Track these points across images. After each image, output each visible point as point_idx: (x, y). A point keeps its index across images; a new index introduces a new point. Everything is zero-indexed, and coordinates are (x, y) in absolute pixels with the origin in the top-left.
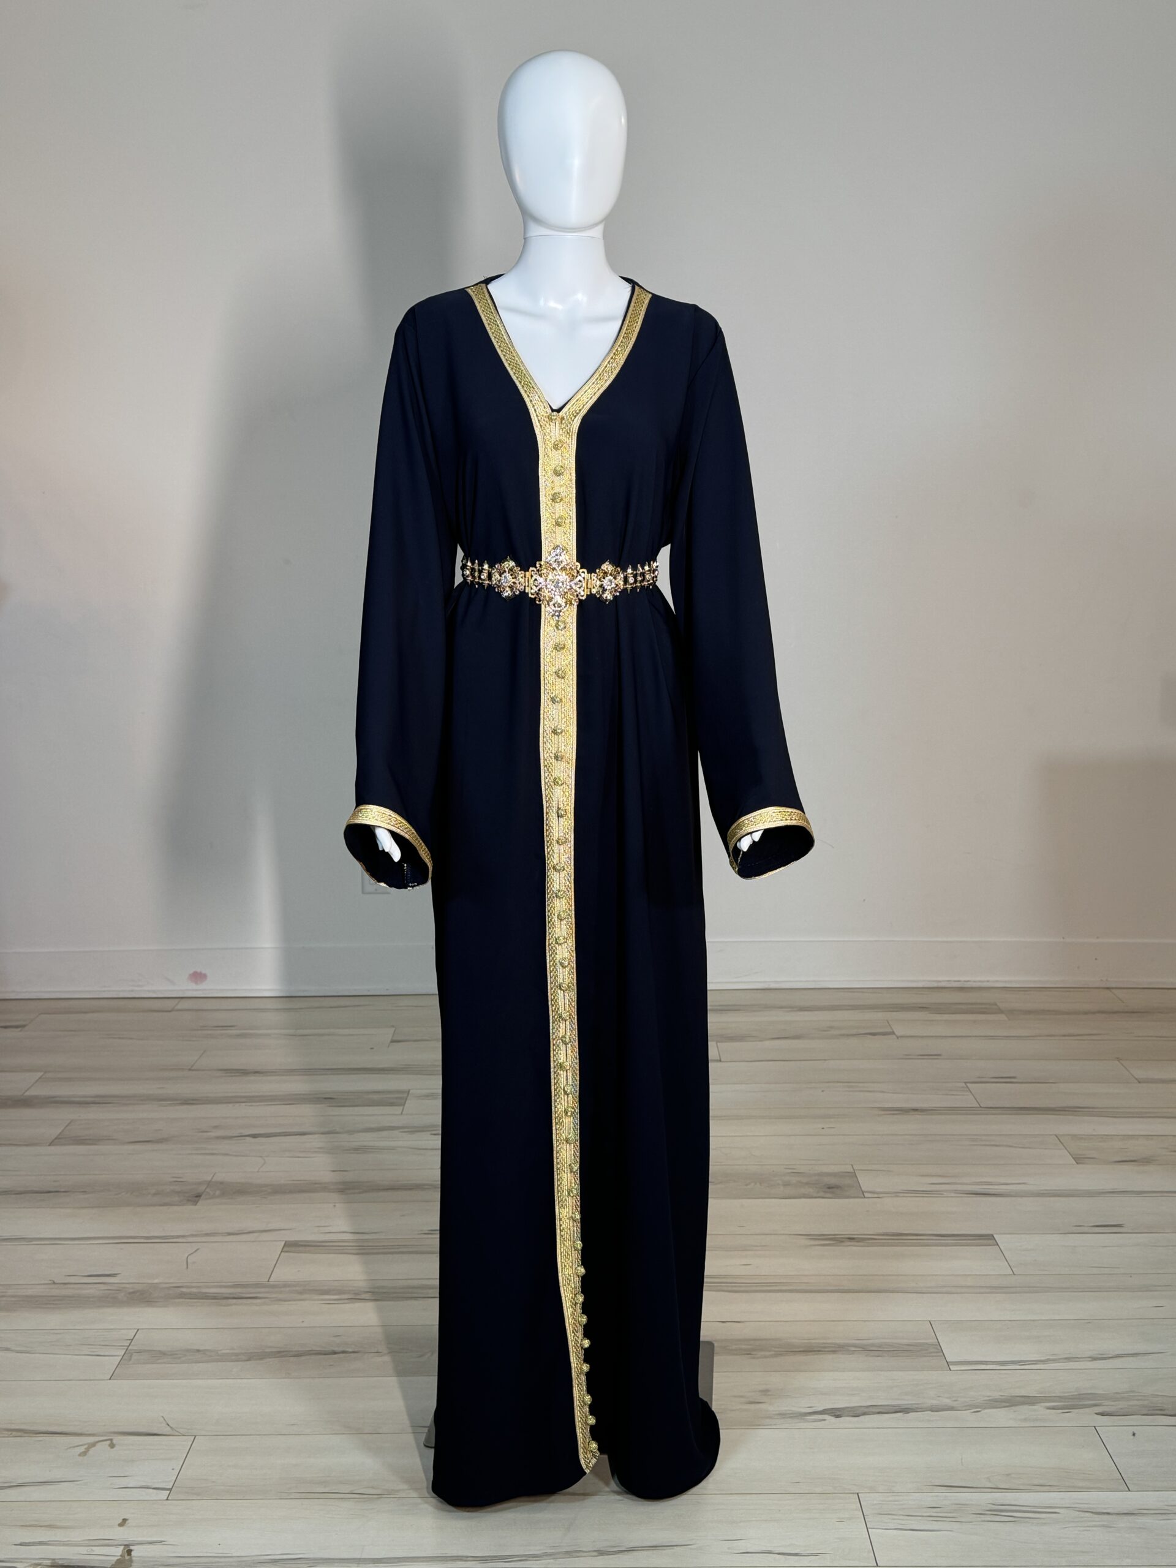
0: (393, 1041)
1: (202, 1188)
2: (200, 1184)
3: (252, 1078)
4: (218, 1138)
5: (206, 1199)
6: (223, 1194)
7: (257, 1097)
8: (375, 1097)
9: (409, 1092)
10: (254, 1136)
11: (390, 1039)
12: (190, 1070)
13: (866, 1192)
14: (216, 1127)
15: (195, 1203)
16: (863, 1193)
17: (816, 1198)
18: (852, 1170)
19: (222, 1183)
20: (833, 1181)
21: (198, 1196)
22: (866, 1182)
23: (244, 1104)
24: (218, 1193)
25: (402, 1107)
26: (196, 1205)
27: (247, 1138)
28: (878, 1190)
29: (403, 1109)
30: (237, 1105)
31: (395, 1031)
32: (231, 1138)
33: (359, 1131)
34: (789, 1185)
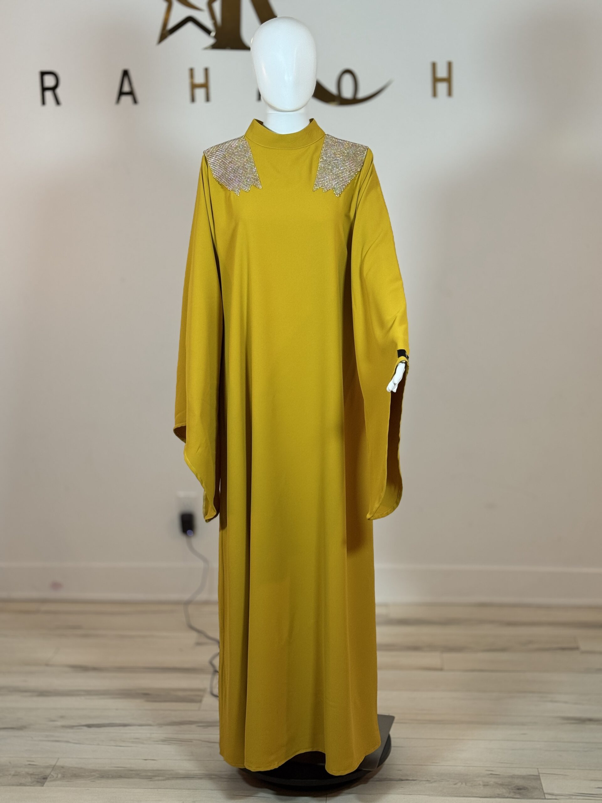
0: (197, 645)
1: (48, 771)
2: (47, 767)
3: (91, 674)
4: (64, 727)
5: (51, 781)
6: (64, 777)
8: (180, 694)
10: (89, 726)
11: (194, 642)
12: (47, 665)
13: (547, 794)
14: (62, 717)
15: (42, 784)
16: (544, 794)
17: (507, 798)
18: (536, 774)
19: (63, 767)
20: (520, 783)
21: (45, 778)
22: (547, 785)
23: (83, 697)
24: (60, 776)
26: (43, 786)
27: (85, 728)
28: (556, 792)
29: (201, 704)
30: (79, 697)
32: (72, 727)
33: (165, 725)
34: (487, 785)
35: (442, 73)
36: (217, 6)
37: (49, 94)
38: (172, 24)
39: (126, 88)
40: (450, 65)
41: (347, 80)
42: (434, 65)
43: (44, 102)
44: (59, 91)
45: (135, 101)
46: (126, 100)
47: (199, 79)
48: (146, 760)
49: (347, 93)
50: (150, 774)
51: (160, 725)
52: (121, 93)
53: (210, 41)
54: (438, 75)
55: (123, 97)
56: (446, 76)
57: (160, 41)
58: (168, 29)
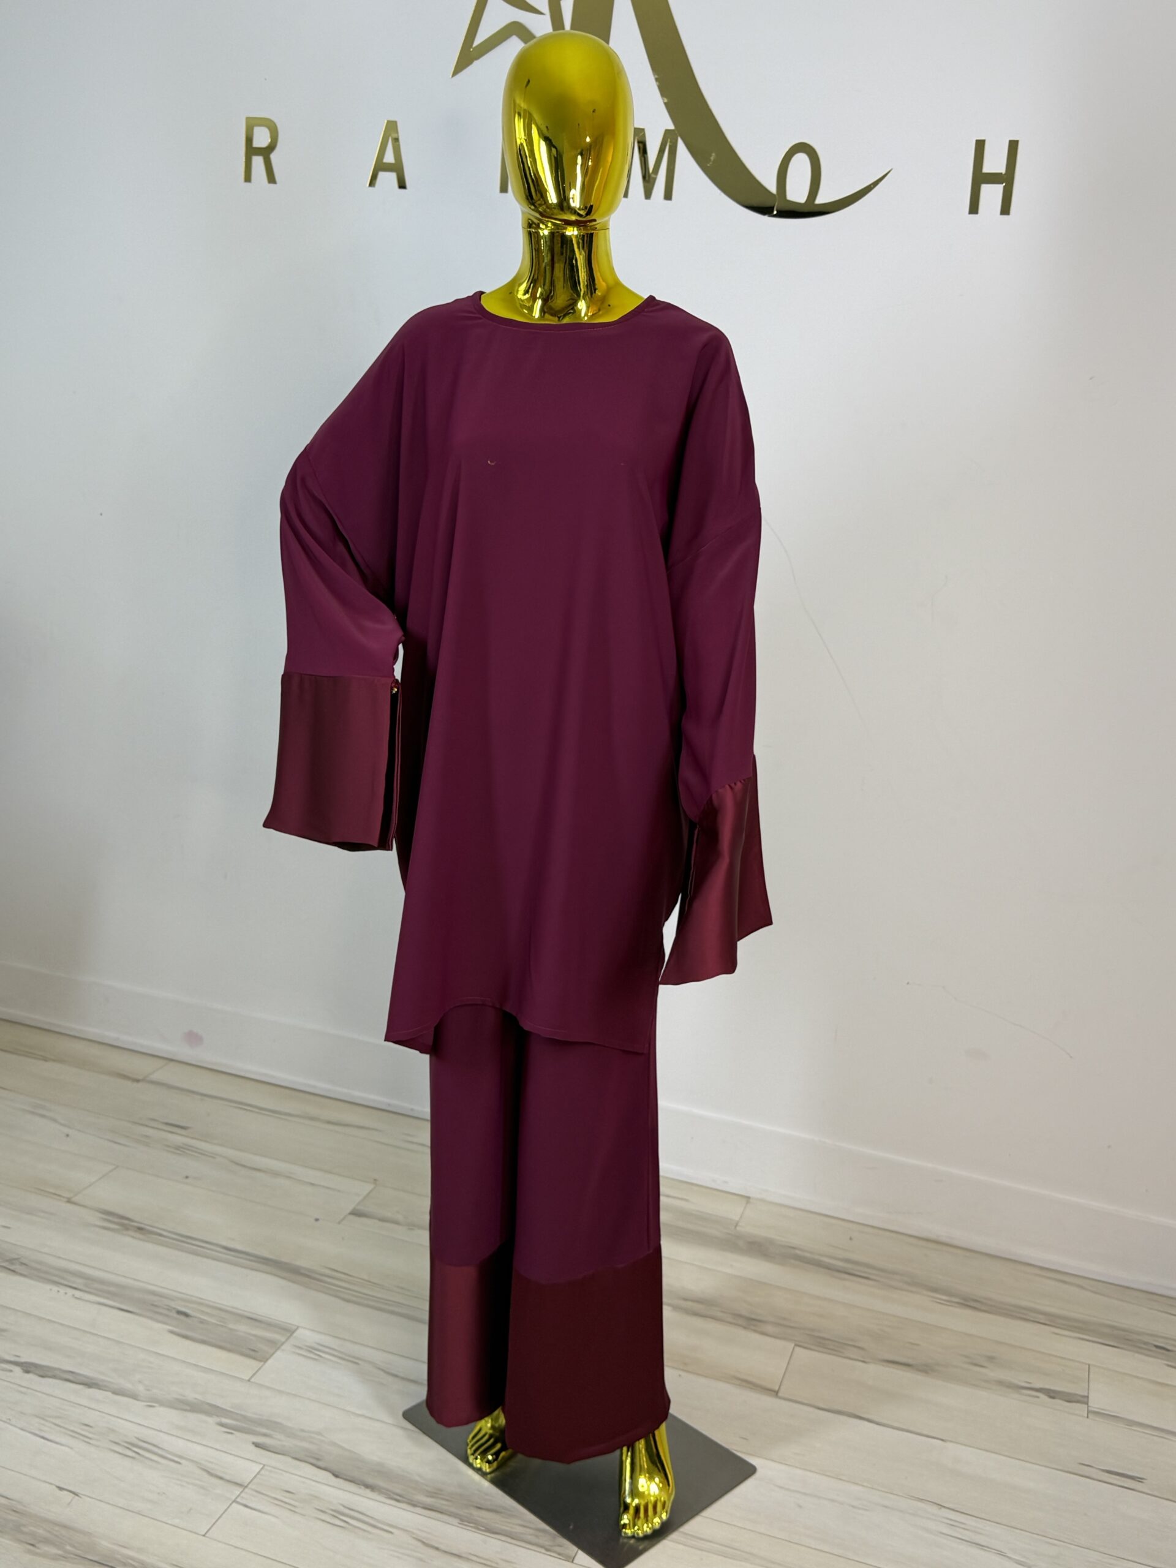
0: (356, 1213)
3: (128, 1240)
7: (102, 1282)
8: (243, 1328)
9: (293, 1332)
10: (28, 1368)
11: (350, 1208)
23: (71, 1292)
25: (262, 1363)
29: (262, 1366)
30: (62, 1290)
31: (371, 1191)
33: (162, 1403)
35: (995, 163)
37: (258, 162)
38: (481, 37)
39: (389, 158)
40: (1013, 146)
41: (801, 165)
42: (980, 145)
43: (248, 178)
44: (273, 157)
45: (402, 185)
46: (388, 179)
48: (61, 1489)
49: (797, 193)
50: (41, 1531)
51: (154, 1402)
52: (380, 167)
54: (987, 168)
55: (382, 175)
56: (1002, 169)
57: (458, 70)
58: (474, 45)
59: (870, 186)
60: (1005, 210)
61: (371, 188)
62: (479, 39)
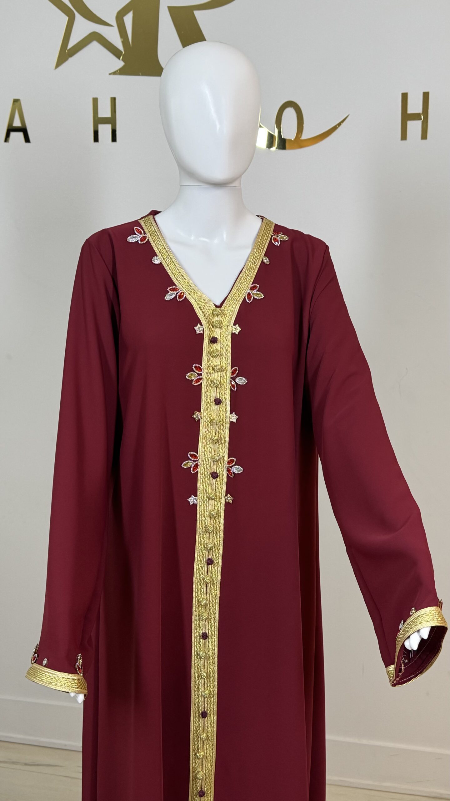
35: (415, 107)
36: (128, 20)
38: (73, 42)
39: (17, 123)
40: (426, 96)
41: (290, 115)
42: (405, 97)
45: (27, 140)
46: (17, 137)
47: (105, 112)
49: (289, 133)
52: (11, 129)
53: (120, 64)
54: (410, 111)
55: (13, 134)
56: (419, 110)
57: (59, 64)
58: (68, 48)
59: (336, 126)
60: (424, 136)
61: (6, 143)
62: (71, 45)
